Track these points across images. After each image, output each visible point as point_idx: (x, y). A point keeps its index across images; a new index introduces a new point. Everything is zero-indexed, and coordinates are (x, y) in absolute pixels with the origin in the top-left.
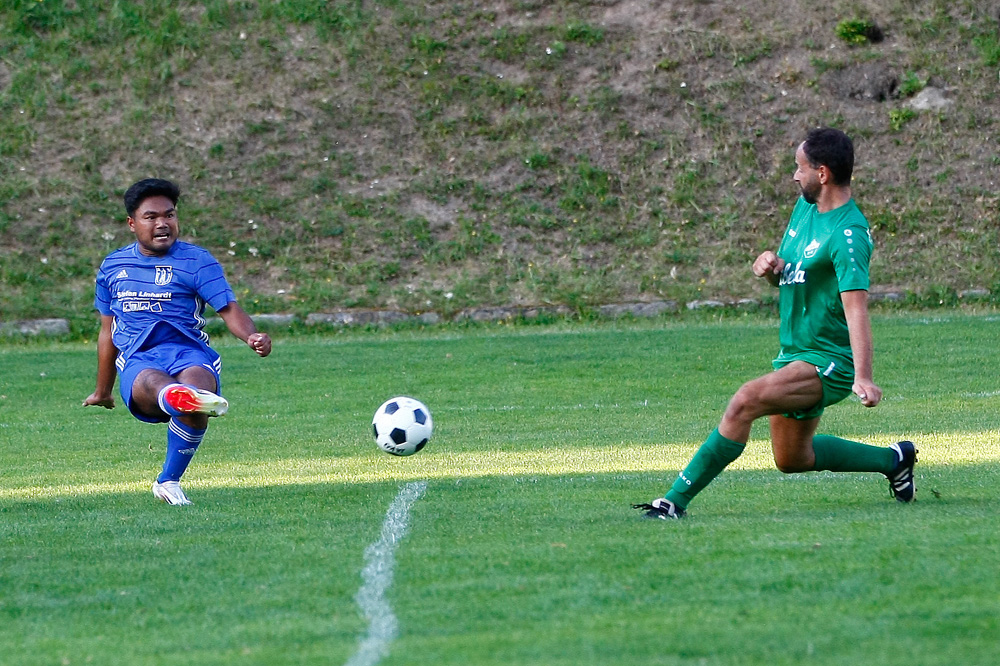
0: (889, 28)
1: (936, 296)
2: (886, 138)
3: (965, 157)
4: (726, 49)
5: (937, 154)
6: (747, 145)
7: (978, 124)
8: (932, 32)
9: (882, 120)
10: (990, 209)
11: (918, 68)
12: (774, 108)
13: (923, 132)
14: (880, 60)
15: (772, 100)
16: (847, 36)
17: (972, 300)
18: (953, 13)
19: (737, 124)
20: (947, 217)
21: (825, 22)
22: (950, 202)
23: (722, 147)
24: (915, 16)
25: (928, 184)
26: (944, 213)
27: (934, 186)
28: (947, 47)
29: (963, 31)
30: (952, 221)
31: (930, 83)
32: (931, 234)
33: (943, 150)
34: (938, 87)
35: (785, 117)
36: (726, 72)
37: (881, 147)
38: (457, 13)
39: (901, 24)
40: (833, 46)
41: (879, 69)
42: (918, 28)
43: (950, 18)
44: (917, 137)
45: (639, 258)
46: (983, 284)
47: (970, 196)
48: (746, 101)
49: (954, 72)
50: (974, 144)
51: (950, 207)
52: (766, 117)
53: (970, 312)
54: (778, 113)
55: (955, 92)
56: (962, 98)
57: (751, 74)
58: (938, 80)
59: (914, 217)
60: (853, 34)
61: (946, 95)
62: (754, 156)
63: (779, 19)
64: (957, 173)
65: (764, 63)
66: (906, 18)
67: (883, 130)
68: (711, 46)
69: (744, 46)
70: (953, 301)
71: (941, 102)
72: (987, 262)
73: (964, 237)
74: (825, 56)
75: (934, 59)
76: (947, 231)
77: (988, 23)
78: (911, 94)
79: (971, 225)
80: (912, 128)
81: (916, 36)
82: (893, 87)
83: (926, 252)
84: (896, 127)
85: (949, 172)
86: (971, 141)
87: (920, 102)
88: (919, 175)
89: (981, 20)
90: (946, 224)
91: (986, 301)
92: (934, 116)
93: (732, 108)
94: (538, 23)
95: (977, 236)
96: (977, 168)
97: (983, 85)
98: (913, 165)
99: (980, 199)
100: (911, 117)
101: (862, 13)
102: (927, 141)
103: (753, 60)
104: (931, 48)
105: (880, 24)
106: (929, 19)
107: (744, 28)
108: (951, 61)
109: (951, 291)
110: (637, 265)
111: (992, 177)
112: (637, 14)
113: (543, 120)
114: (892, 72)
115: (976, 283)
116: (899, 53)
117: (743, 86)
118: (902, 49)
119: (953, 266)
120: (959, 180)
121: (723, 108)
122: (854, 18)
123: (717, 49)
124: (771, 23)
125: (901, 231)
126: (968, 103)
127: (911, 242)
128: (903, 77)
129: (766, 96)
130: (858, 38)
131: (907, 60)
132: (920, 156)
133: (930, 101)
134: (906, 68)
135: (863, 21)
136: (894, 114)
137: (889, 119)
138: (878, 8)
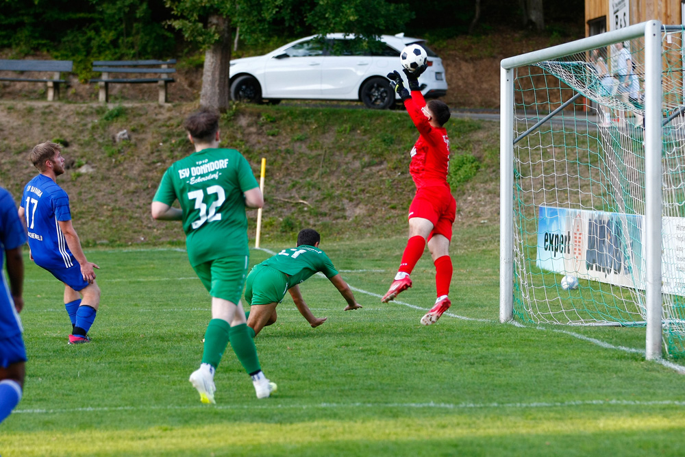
0: (71, 141)
1: (88, 243)
2: (70, 184)
3: (100, 191)
4: (10, 148)
5: (89, 190)
6: (17, 185)
7: (105, 178)
8: (87, 144)
9: (69, 176)
10: (109, 210)
11: (82, 157)
12: (28, 171)
13: (84, 181)
14: (68, 154)
15: (27, 168)
17: (102, 245)
18: (96, 137)
19: (14, 177)
20: (93, 213)
22: (94, 208)
23: (8, 185)
24: (81, 137)
25: (86, 200)
26: (92, 212)
27: (88, 202)
28: (93, 149)
29: (99, 144)
30: (95, 215)
31: (87, 163)
32: (87, 219)
33: (92, 188)
34: (90, 164)
35: (32, 174)
36: (10, 157)
37: (68, 187)
39: (76, 141)
41: (68, 157)
42: (82, 142)
43: (95, 139)
44: (82, 183)
46: (107, 239)
47: (101, 205)
48: (17, 168)
49: (96, 159)
50: (104, 186)
51: (94, 210)
52: (24, 174)
53: (102, 249)
54: (29, 173)
55: (96, 167)
56: (99, 169)
57: (19, 158)
58: (90, 162)
59: (81, 213)
61: (93, 167)
62: (20, 189)
63: (30, 137)
64: (97, 197)
65: (24, 154)
66: (78, 138)
67: (68, 180)
68: (4, 147)
69: (17, 147)
70: (95, 245)
71: (91, 170)
72: (108, 230)
73: (99, 221)
75: (88, 154)
76: (93, 219)
77: (109, 141)
78: (80, 166)
79: (101, 216)
80: (80, 179)
81: (81, 145)
82: (73, 163)
83: (85, 227)
84: (74, 179)
85: (94, 197)
86: (102, 185)
87: (83, 170)
88: (83, 197)
89: (106, 140)
90: (92, 216)
91: (107, 245)
92: (88, 175)
93: (12, 171)
95: (104, 221)
96: (104, 195)
97: (106, 164)
98: (80, 194)
99: (105, 207)
100: (79, 175)
101: (61, 136)
102: (85, 185)
103: (20, 153)
104: (87, 150)
105: (68, 140)
106: (87, 139)
107: (17, 140)
108: (95, 154)
109: (94, 241)
111: (110, 199)
114: (73, 158)
115: (104, 238)
116: (75, 152)
117: (16, 163)
118: (77, 150)
119: (95, 232)
120: (97, 200)
121: (9, 170)
122: (58, 137)
123: (6, 148)
124: (27, 139)
125: (75, 218)
126: (101, 171)
127: (79, 222)
128: (77, 160)
129: (24, 166)
131: (78, 154)
132: (83, 190)
133: (87, 170)
134: (77, 157)
135: (62, 139)
136: (73, 174)
137: (71, 176)
138: (67, 134)
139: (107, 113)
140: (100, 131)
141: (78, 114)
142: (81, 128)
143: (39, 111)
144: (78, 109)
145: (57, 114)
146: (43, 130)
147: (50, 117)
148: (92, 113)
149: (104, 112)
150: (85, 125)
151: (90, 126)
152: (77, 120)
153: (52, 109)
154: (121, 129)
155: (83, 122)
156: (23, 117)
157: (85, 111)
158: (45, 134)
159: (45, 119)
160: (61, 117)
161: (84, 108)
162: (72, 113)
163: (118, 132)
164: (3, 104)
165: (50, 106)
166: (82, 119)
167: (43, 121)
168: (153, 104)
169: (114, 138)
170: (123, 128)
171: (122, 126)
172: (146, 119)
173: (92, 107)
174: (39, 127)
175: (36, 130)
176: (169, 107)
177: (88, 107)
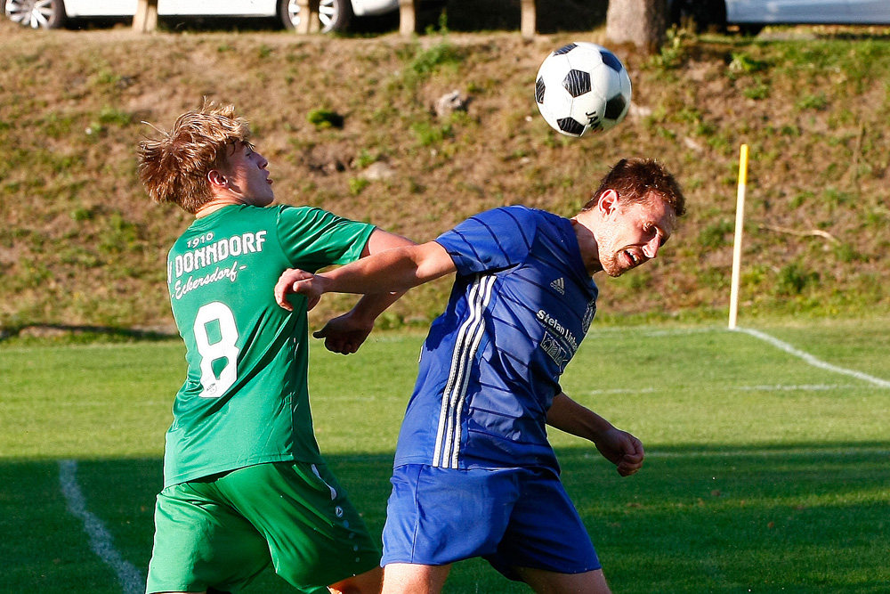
0: (348, 115)
2: (347, 201)
3: (407, 215)
5: (386, 213)
7: (417, 189)
8: (380, 120)
9: (343, 186)
11: (370, 147)
13: (374, 196)
14: (342, 141)
16: (316, 121)
17: (416, 325)
18: (397, 105)
21: (299, 111)
24: (367, 107)
28: (393, 131)
29: (404, 119)
31: (379, 159)
33: (391, 208)
34: (385, 161)
37: (343, 207)
38: (16, 101)
39: (357, 114)
40: (305, 130)
41: (340, 148)
42: (369, 116)
43: (395, 110)
44: (370, 200)
45: (160, 290)
46: (424, 312)
49: (397, 150)
50: (415, 206)
55: (399, 166)
56: (404, 171)
58: (385, 156)
60: (321, 121)
61: (392, 168)
64: (401, 227)
66: (361, 108)
67: (343, 194)
70: (401, 325)
71: (388, 174)
72: (426, 296)
74: (300, 137)
75: (383, 140)
77: (424, 114)
78: (365, 166)
80: (366, 193)
81: (368, 122)
82: (351, 160)
84: (355, 191)
85: (396, 227)
86: (412, 203)
87: (372, 173)
89: (418, 111)
92: (383, 184)
94: (80, 109)
96: (417, 224)
97: (419, 160)
100: (365, 184)
101: (327, 105)
102: (378, 203)
104: (380, 132)
105: (340, 113)
106: (379, 110)
108: (397, 141)
109: (400, 318)
110: (159, 295)
112: (155, 104)
113: (84, 184)
114: (350, 150)
115: (418, 311)
116: (356, 136)
118: (359, 132)
122: (321, 108)
124: (258, 111)
126: (410, 174)
128: (358, 154)
130: (325, 124)
131: (361, 141)
132: (373, 215)
133: (379, 173)
134: (361, 146)
135: (329, 110)
136: (352, 182)
137: (349, 186)
138: (339, 101)
139: (418, 56)
140: (407, 93)
141: (361, 59)
142: (367, 88)
143: (283, 55)
144: (360, 49)
145: (320, 60)
146: (292, 93)
147: (305, 67)
148: (387, 58)
149: (411, 55)
150: (375, 82)
151: (384, 83)
152: (357, 71)
153: (308, 50)
154: (447, 89)
155: (371, 76)
156: (249, 67)
157: (374, 52)
158: (293, 102)
159: (295, 71)
160: (326, 65)
161: (371, 48)
162: (347, 57)
163: (440, 96)
164: (208, 41)
165: (301, 46)
166: (368, 70)
167: (290, 75)
168: (514, 37)
169: (432, 107)
170: (452, 86)
171: (451, 82)
172: (498, 70)
173: (387, 46)
174: (281, 87)
175: (277, 93)
176: (544, 44)
177: (380, 45)
